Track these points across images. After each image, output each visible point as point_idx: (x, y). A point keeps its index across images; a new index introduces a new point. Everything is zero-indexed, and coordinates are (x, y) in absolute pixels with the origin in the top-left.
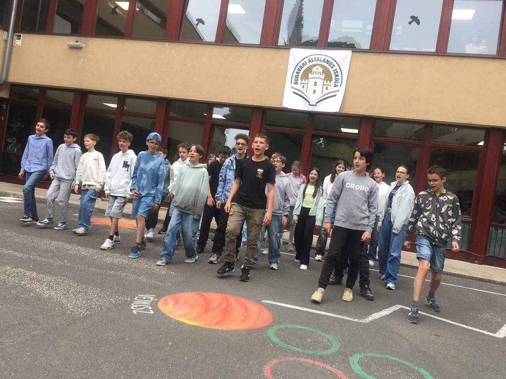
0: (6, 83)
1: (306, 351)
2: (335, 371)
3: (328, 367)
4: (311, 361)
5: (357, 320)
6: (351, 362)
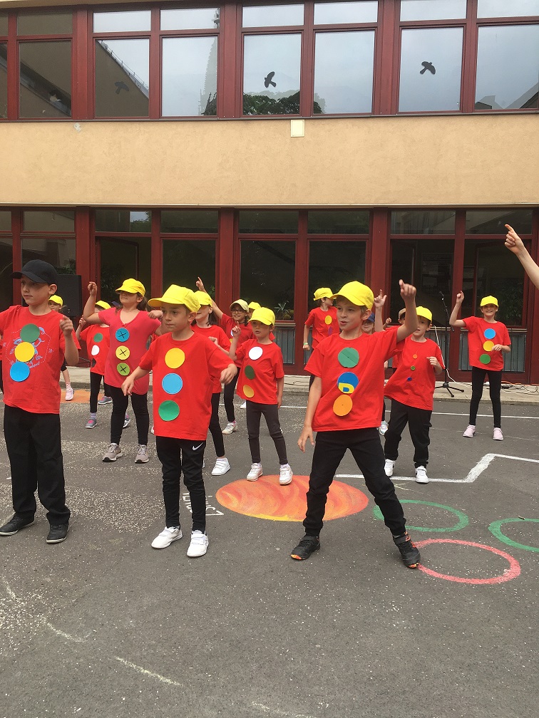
1: (435, 530)
2: (485, 547)
3: (474, 544)
4: (450, 541)
5: (460, 481)
6: (495, 534)
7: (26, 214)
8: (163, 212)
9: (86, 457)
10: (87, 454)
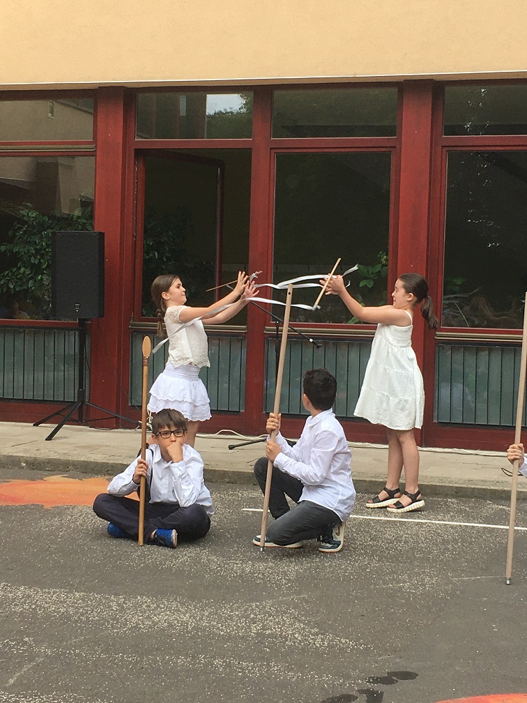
8: (276, 93)
9: (107, 628)
10: (109, 622)
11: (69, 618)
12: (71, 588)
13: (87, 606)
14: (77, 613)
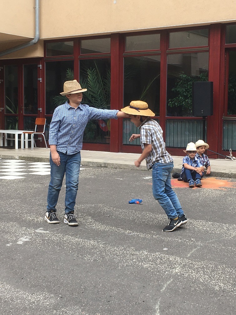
0: (39, 40)
7: (172, 35)
9: (224, 237)
10: (224, 234)
11: (208, 232)
12: (207, 220)
13: (214, 227)
14: (211, 230)
